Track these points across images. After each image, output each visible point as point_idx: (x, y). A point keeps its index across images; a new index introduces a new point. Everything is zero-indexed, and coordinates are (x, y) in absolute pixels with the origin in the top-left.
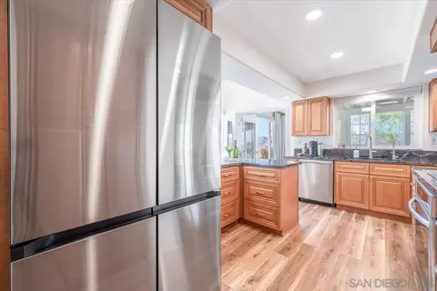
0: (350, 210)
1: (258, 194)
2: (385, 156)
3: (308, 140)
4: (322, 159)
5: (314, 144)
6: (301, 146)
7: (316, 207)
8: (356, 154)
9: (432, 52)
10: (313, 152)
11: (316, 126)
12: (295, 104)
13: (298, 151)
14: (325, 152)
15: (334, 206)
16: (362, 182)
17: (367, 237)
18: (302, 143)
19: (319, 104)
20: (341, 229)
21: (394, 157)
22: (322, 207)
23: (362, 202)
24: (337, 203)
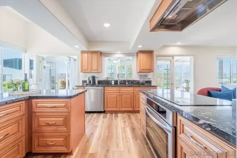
0: (111, 112)
1: (48, 125)
2: (124, 83)
3: (90, 75)
4: (98, 86)
5: (94, 78)
6: (87, 79)
7: (95, 115)
8: (113, 83)
9: (151, 31)
10: (93, 82)
11: (95, 67)
12: (83, 52)
13: (84, 82)
14: (100, 82)
15: (104, 112)
16: (117, 97)
17: (121, 128)
18: (87, 77)
19: (96, 54)
20: (109, 127)
21: (127, 83)
22: (98, 114)
23: (117, 107)
24: (106, 110)
